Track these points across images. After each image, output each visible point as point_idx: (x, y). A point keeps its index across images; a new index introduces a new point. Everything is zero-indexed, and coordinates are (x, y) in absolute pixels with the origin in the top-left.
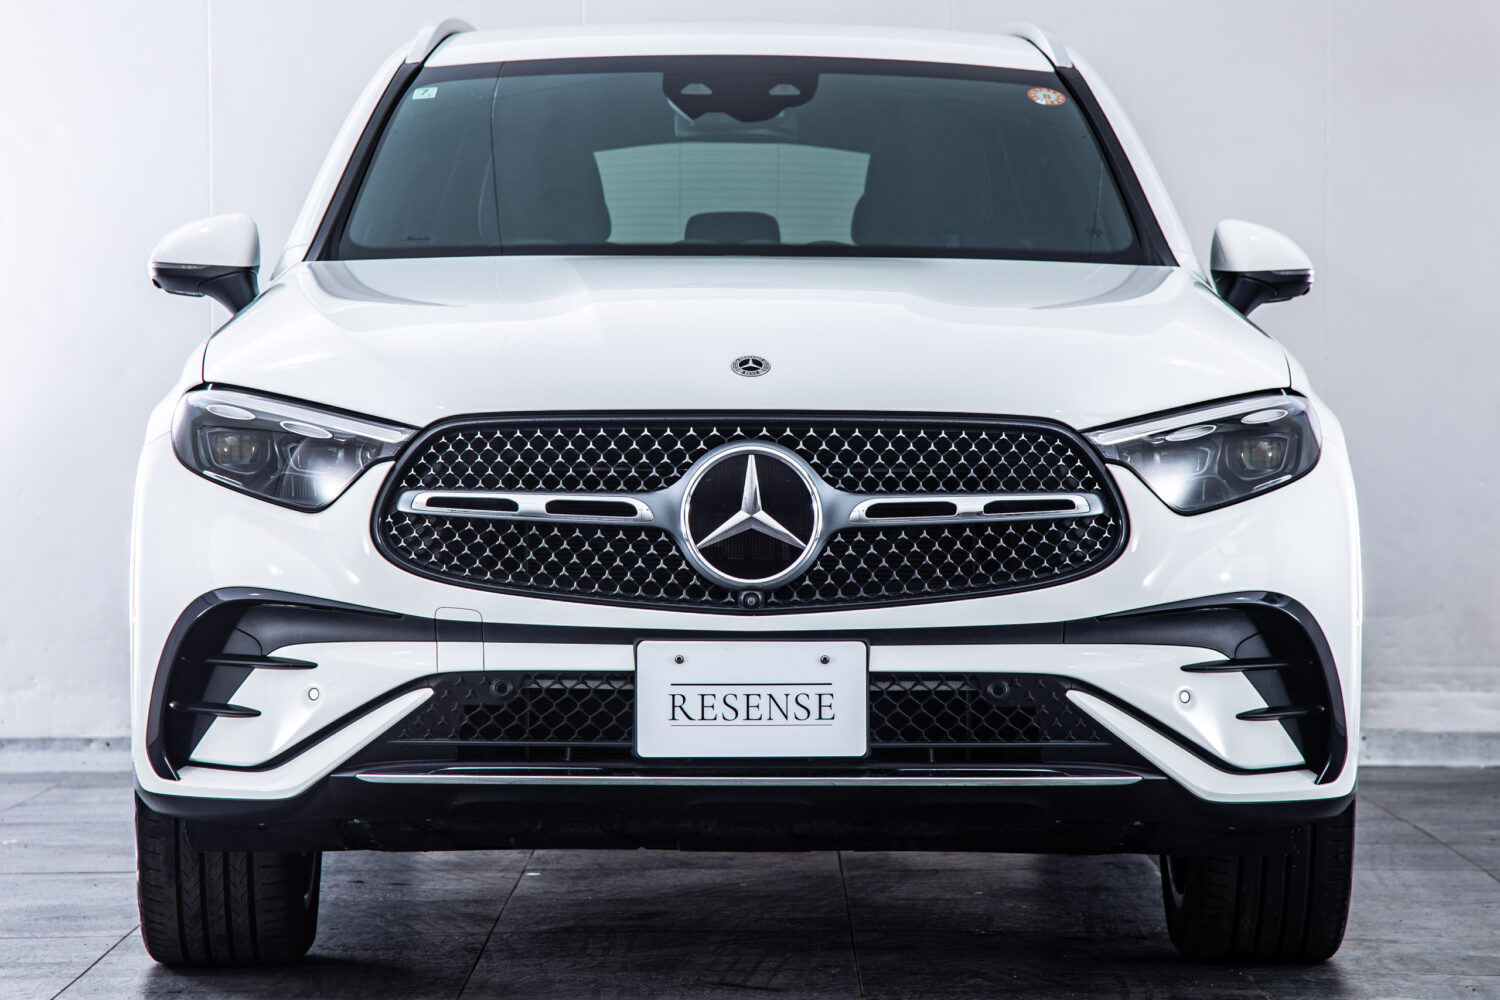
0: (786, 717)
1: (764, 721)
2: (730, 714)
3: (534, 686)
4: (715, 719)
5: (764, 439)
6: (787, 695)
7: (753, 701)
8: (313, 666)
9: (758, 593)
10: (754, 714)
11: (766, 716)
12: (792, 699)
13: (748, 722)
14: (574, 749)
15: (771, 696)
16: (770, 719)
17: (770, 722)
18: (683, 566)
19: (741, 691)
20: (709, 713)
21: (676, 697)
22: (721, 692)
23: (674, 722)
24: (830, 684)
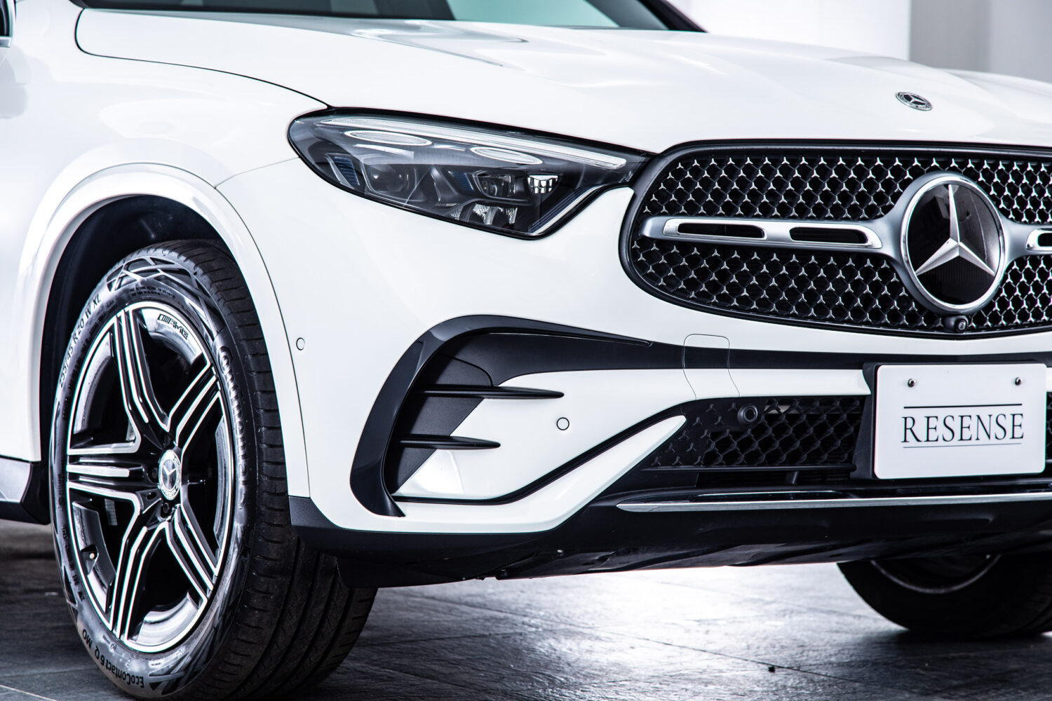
0: (989, 436)
1: (973, 441)
2: (948, 435)
3: (774, 412)
4: (937, 440)
5: (954, 170)
6: (990, 416)
7: (966, 422)
8: (559, 395)
9: (964, 317)
10: (966, 434)
11: (974, 437)
12: (994, 419)
13: (962, 443)
14: (801, 472)
15: (979, 417)
16: (978, 439)
17: (977, 442)
18: (903, 293)
19: (957, 412)
20: (933, 435)
21: (908, 419)
22: (942, 413)
23: (906, 444)
24: (1021, 405)
